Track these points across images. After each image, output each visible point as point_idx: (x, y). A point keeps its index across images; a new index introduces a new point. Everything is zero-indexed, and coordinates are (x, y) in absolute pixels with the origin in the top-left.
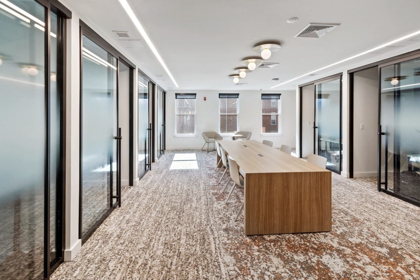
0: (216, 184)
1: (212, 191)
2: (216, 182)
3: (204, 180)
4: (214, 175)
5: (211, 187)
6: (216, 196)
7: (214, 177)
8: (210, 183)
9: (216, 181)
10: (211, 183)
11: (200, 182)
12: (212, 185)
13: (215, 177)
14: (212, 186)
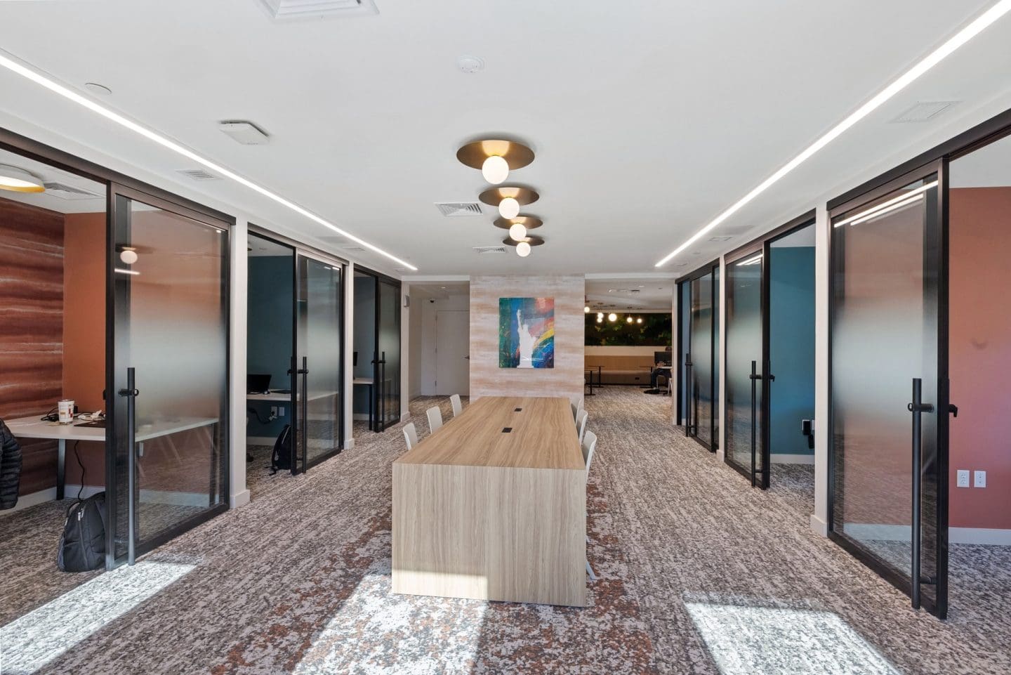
0: (596, 515)
1: (603, 500)
2: (596, 521)
3: (630, 531)
4: (601, 549)
5: (607, 509)
6: (596, 491)
7: (599, 540)
8: (611, 519)
9: (595, 527)
10: (609, 520)
11: (639, 524)
12: (606, 514)
13: (595, 539)
14: (605, 512)
